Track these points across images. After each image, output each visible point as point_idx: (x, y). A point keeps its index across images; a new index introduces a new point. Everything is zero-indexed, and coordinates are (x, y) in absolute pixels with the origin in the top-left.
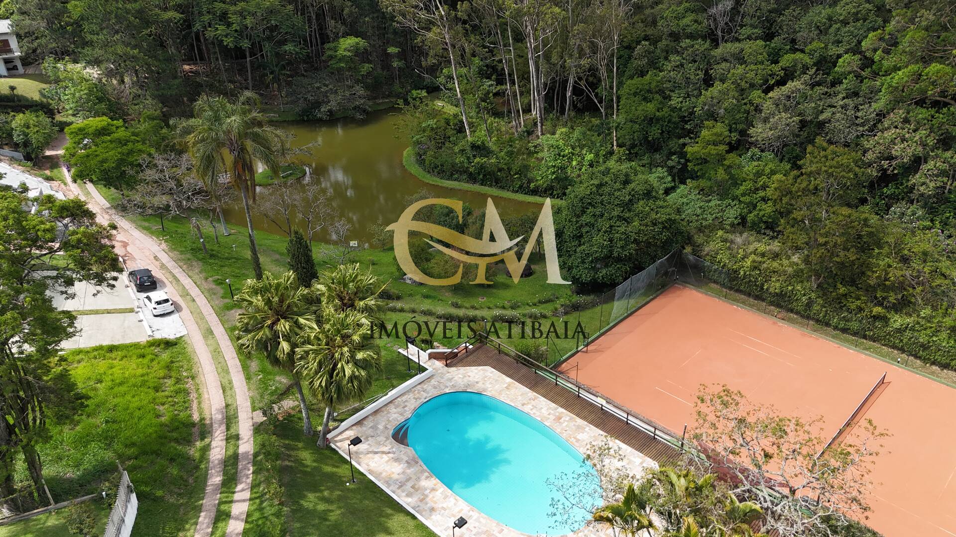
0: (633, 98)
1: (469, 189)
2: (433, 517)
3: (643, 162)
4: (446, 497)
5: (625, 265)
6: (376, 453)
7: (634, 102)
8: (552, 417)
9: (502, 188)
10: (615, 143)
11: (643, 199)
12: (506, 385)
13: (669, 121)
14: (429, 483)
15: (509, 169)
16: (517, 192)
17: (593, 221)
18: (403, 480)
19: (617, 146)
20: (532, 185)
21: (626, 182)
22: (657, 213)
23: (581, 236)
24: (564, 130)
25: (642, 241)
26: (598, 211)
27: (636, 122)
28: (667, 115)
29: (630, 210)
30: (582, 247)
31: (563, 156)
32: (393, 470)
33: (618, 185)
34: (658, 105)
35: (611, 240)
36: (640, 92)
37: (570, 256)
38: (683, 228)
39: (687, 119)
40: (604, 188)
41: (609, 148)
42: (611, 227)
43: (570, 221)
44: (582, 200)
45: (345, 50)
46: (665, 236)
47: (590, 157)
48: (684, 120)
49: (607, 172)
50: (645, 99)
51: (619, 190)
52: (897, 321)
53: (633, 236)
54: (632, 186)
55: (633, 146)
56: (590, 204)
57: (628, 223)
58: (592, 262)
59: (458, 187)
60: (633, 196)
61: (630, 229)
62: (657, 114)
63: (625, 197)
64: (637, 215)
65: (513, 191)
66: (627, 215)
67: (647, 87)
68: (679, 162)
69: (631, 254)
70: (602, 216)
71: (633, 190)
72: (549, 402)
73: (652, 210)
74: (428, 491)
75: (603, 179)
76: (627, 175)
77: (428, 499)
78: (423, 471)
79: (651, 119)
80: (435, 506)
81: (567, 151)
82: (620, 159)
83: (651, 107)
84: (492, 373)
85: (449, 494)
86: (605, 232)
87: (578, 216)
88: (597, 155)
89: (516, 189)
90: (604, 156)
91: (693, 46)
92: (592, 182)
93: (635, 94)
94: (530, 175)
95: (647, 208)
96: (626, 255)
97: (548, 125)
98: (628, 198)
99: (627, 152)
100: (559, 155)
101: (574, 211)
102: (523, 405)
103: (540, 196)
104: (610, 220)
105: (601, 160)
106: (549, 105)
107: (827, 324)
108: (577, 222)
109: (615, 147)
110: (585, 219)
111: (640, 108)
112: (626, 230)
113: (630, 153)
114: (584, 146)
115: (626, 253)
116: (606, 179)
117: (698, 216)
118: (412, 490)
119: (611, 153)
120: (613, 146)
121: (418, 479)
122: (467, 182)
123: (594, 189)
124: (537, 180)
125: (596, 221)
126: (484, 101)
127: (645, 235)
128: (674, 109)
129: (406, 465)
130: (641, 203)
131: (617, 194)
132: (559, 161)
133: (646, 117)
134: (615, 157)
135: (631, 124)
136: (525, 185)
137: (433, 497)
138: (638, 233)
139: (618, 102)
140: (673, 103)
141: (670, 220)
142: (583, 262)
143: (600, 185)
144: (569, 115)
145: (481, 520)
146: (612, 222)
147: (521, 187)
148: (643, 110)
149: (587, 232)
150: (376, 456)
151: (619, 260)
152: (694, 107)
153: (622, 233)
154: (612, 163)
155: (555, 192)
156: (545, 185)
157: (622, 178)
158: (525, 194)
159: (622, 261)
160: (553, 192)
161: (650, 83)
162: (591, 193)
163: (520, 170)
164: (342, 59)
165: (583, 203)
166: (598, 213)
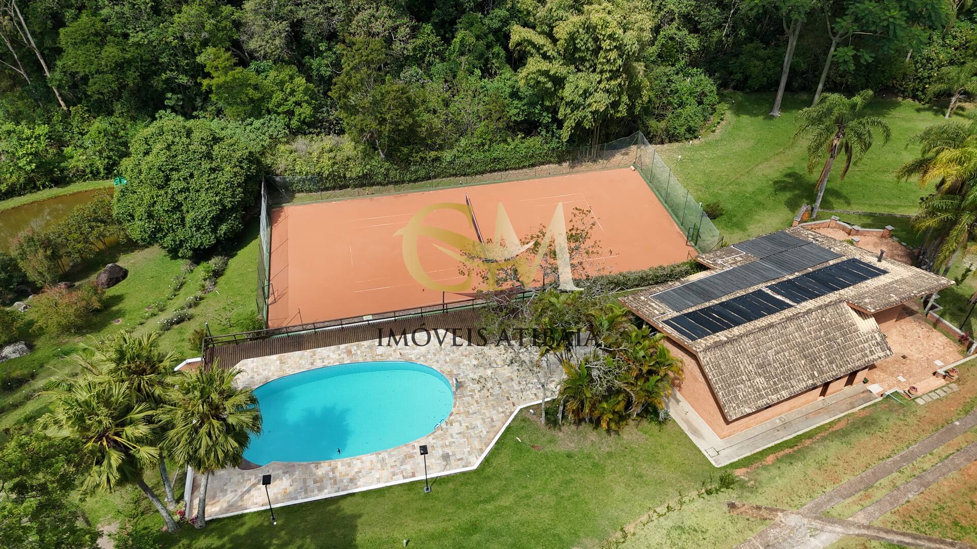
2: (359, 483)
4: (349, 465)
6: (248, 491)
8: (345, 356)
10: (62, 104)
12: (278, 362)
14: (323, 470)
17: (185, 185)
18: (301, 485)
22: (235, 151)
25: (243, 183)
26: (185, 172)
29: (213, 159)
32: (283, 487)
52: (447, 155)
53: (234, 181)
57: (220, 171)
58: (209, 223)
63: (200, 149)
64: (222, 161)
66: (214, 164)
68: (178, 99)
72: (328, 348)
74: (331, 474)
77: (338, 478)
78: (307, 467)
80: (350, 476)
84: (253, 362)
85: (349, 461)
102: (312, 364)
107: (403, 182)
109: (65, 108)
118: (318, 484)
121: (312, 474)
127: (241, 175)
128: (137, 47)
129: (287, 475)
137: (341, 473)
138: (236, 176)
145: (392, 453)
150: (252, 492)
166: (188, 174)
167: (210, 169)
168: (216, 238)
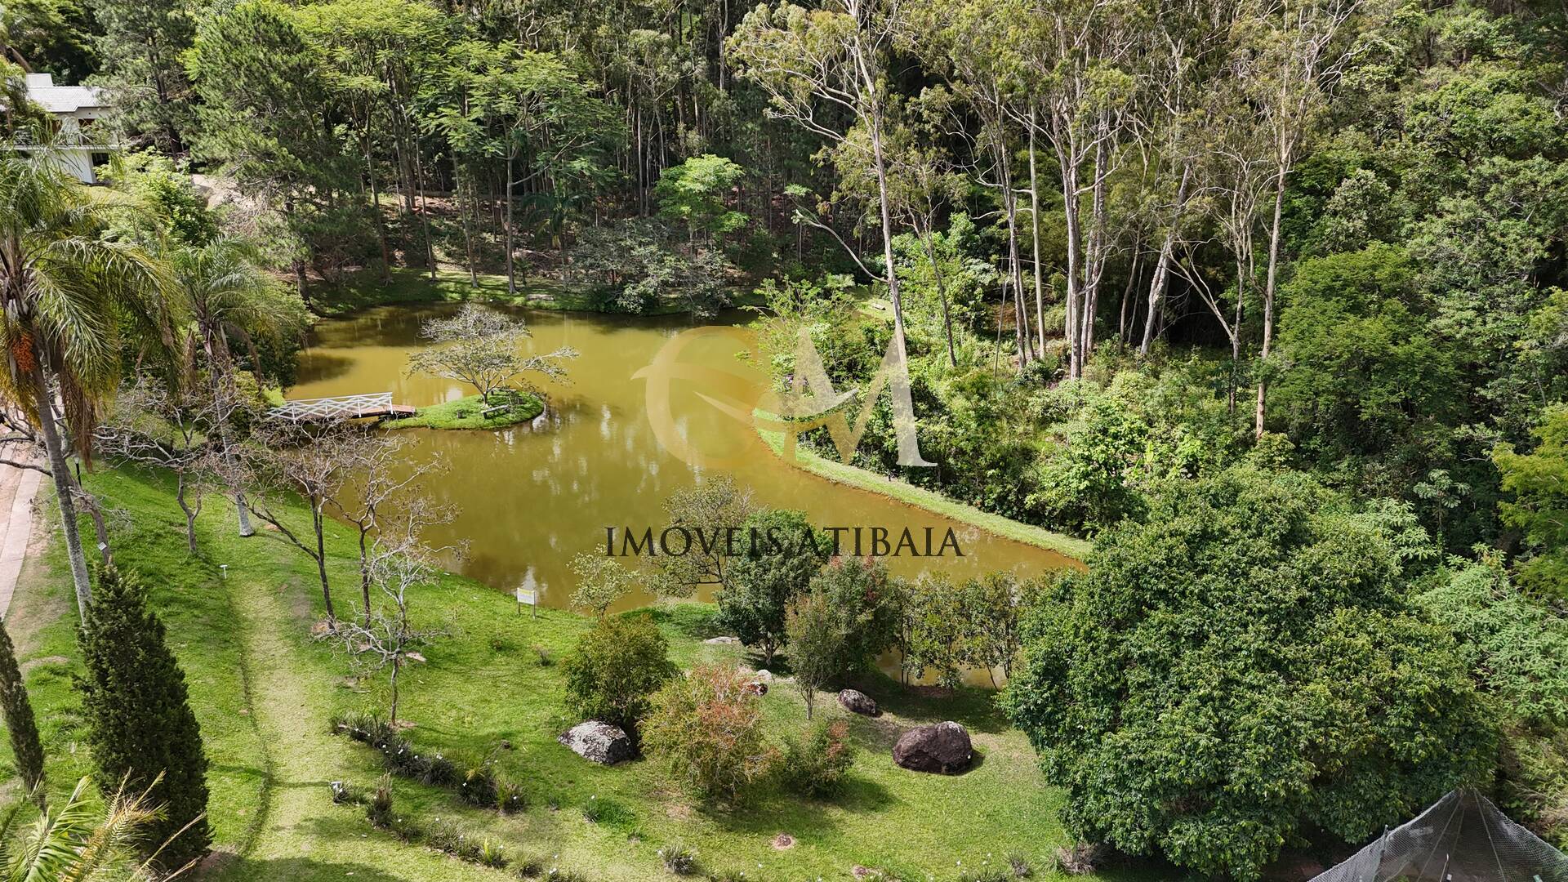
0: (1319, 302)
1: (878, 489)
3: (1336, 475)
5: (1267, 822)
7: (1323, 313)
9: (958, 495)
10: (1260, 420)
11: (1348, 604)
13: (1427, 374)
15: (977, 452)
16: (992, 510)
17: (1165, 651)
19: (1265, 428)
20: (1030, 500)
21: (1295, 536)
22: (1396, 659)
23: (1122, 693)
24: (1133, 376)
25: (1336, 755)
26: (1188, 621)
27: (1325, 369)
28: (1420, 355)
29: (1298, 635)
30: (1124, 735)
31: (1116, 437)
33: (1262, 547)
34: (1395, 327)
35: (1223, 731)
36: (1344, 287)
37: (1082, 748)
38: (1486, 721)
39: (1484, 371)
40: (1214, 548)
41: (1241, 432)
42: (1227, 682)
43: (1089, 637)
44: (1137, 577)
45: (696, 180)
46: (1423, 745)
47: (1190, 446)
48: (1473, 374)
49: (1229, 496)
50: (1357, 309)
51: (1265, 562)
53: (1306, 733)
54: (1315, 552)
55: (1306, 432)
56: (1162, 594)
57: (1289, 678)
58: (1152, 791)
59: (853, 482)
60: (1315, 588)
61: (1296, 705)
62: (1393, 349)
63: (1285, 589)
64: (1325, 658)
65: (983, 507)
66: (1290, 652)
67: (1364, 276)
68: (1452, 490)
69: (1293, 793)
70: (1198, 639)
71: (1316, 569)
73: (1378, 645)
75: (1212, 519)
76: (1296, 518)
79: (1371, 361)
81: (1126, 425)
82: (1271, 461)
83: (1373, 330)
86: (1204, 700)
87: (1119, 626)
88: (1210, 444)
89: (989, 503)
90: (1228, 447)
91: (1514, 173)
92: (1176, 524)
93: (1328, 292)
94: (1029, 474)
95: (1362, 640)
96: (1274, 795)
97: (1097, 365)
98: (1294, 594)
99: (1292, 446)
100: (1105, 432)
101: (1107, 606)
103: (1048, 528)
104: (1226, 657)
105: (1219, 458)
106: (1108, 319)
108: (1113, 644)
109: (1259, 430)
110: (1138, 640)
111: (1340, 329)
112: (1281, 708)
113: (1298, 450)
114: (1180, 419)
115: (1278, 786)
116: (1224, 520)
117: (1539, 678)
119: (1247, 443)
120: (1254, 426)
122: (879, 471)
123: (1181, 550)
124: (1043, 489)
125: (1176, 654)
126: (962, 301)
127: (1350, 732)
128: (1442, 340)
130: (1341, 615)
131: (1259, 574)
132: (1102, 447)
133: (1356, 355)
134: (1255, 455)
135: (1309, 371)
136: (1012, 497)
138: (1326, 721)
139: (1277, 311)
140: (1441, 322)
141: (1444, 692)
142: (1122, 783)
143: (1205, 537)
144: (1151, 349)
146: (1233, 668)
147: (1001, 500)
148: (1349, 335)
149: (1141, 686)
151: (1248, 802)
152: (1515, 338)
153: (1268, 719)
154: (1245, 471)
155: (1087, 525)
156: (1061, 504)
157: (1280, 524)
158: (1012, 517)
159: (1257, 805)
160: (1081, 524)
161: (1374, 267)
162: (1169, 561)
163: (1003, 458)
164: (688, 197)
165: (1138, 587)
166: (1187, 630)
167: (1261, 654)
168: (1153, 843)
